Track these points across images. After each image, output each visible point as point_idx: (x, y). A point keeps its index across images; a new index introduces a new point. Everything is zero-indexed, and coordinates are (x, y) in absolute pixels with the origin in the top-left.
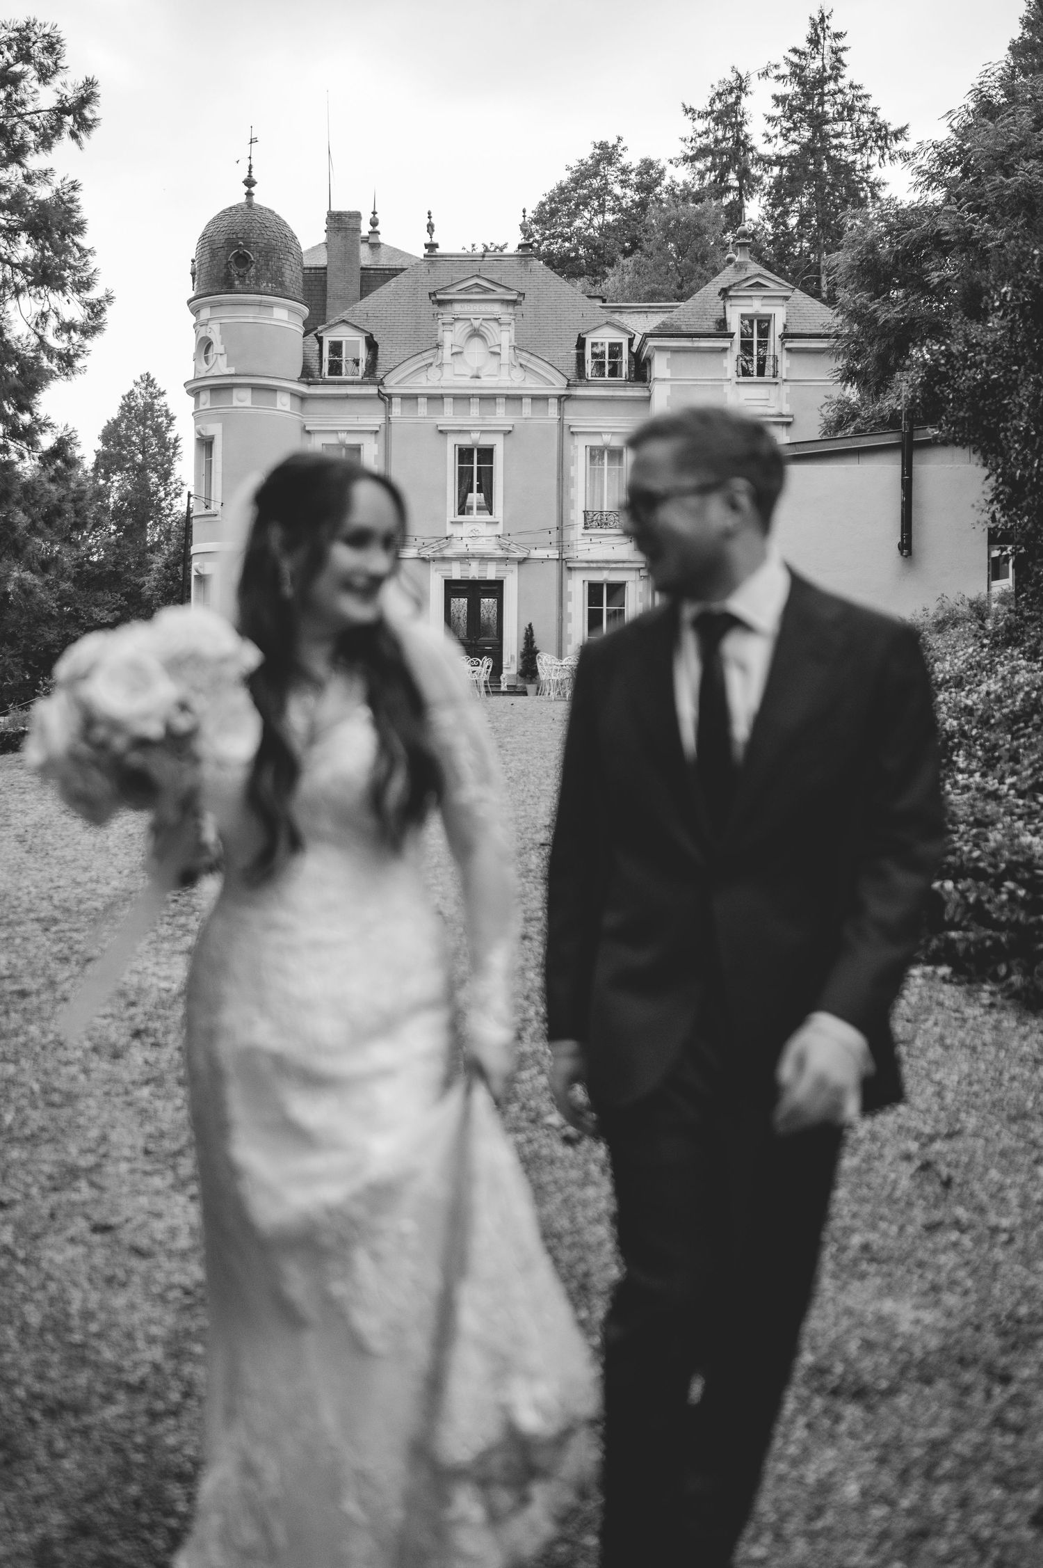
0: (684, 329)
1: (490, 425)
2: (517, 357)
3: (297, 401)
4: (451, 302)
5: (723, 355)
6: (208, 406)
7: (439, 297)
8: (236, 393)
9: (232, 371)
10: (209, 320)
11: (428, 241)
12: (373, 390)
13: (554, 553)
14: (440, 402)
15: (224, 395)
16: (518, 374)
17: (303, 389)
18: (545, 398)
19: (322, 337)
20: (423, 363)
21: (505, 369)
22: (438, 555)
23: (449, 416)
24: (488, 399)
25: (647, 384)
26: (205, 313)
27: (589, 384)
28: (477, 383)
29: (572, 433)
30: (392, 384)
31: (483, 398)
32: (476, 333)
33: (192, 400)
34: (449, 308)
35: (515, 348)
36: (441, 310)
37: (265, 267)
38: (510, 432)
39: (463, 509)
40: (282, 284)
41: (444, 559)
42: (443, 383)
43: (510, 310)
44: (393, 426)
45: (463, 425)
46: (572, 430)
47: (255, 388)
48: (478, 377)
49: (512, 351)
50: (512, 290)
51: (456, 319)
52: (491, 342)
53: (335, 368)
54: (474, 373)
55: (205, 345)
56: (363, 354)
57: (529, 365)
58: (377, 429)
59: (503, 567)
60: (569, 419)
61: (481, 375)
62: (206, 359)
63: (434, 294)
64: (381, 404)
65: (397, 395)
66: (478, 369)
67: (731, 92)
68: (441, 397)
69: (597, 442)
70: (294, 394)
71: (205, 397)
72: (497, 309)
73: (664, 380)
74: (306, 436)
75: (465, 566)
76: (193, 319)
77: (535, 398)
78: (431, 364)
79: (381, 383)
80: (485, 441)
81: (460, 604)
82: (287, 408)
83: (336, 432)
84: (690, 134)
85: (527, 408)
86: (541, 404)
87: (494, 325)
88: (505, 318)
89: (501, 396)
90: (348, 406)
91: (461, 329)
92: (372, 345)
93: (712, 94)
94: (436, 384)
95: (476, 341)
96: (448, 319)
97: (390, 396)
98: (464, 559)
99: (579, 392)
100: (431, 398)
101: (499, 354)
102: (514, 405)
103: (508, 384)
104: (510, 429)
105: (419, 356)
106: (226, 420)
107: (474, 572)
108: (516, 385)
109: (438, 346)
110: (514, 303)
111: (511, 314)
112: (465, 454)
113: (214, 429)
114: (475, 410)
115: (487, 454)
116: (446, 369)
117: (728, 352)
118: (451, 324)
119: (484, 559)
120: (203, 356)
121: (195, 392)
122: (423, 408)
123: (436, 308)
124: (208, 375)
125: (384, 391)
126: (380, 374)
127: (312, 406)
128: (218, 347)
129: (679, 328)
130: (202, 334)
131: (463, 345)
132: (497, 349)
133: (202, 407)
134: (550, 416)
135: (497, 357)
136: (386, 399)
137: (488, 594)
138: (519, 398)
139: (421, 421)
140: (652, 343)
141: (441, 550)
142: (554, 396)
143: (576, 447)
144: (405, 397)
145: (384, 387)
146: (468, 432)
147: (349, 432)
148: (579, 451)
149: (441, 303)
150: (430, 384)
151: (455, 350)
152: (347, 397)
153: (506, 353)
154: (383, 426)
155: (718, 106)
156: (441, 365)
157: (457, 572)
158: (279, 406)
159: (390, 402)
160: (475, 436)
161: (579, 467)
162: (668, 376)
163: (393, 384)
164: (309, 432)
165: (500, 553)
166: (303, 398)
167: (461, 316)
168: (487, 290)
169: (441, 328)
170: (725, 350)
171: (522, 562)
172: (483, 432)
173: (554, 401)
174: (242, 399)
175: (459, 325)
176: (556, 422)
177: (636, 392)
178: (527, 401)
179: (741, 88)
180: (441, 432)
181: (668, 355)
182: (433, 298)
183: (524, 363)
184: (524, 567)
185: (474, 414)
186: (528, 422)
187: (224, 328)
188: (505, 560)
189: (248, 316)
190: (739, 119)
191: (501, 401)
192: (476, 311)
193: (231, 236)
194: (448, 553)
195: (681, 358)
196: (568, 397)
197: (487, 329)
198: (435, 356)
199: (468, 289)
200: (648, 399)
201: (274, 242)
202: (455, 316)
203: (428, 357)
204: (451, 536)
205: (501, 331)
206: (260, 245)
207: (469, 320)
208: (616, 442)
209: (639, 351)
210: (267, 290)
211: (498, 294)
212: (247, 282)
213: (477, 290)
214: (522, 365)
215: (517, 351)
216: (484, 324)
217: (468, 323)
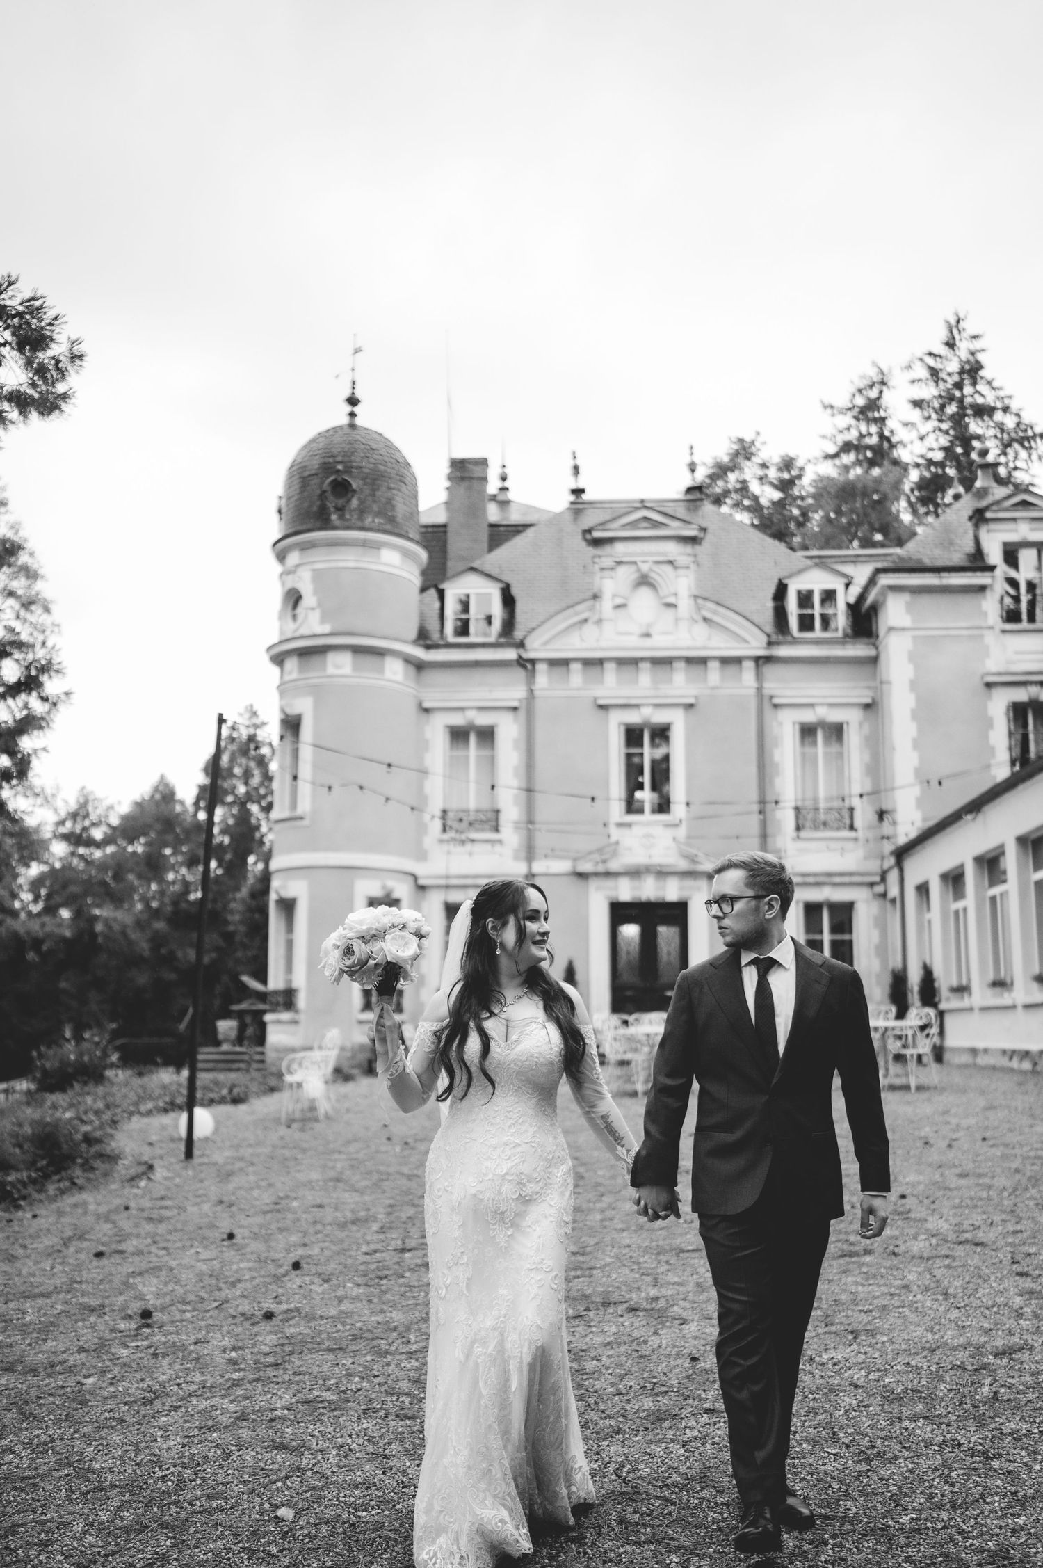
0: (928, 562)
1: (666, 697)
2: (699, 609)
3: (412, 670)
4: (611, 540)
5: (979, 596)
6: (295, 675)
7: (596, 534)
8: (332, 657)
9: (327, 629)
10: (297, 566)
11: (574, 487)
12: (510, 654)
14: (598, 668)
15: (315, 660)
16: (701, 630)
17: (420, 653)
18: (737, 661)
19: (442, 589)
20: (576, 619)
21: (684, 625)
22: (601, 868)
23: (611, 685)
24: (662, 663)
25: (872, 640)
26: (293, 558)
27: (796, 641)
28: (648, 642)
29: (776, 706)
30: (536, 646)
31: (656, 663)
32: (644, 581)
33: (276, 670)
34: (608, 549)
35: (695, 597)
36: (598, 551)
37: (370, 498)
38: (692, 705)
39: (632, 807)
40: (392, 520)
41: (608, 874)
42: (604, 644)
43: (689, 549)
44: (539, 705)
45: (629, 698)
46: (776, 701)
47: (357, 650)
48: (648, 635)
49: (692, 602)
50: (690, 522)
51: (619, 563)
52: (664, 591)
53: (463, 629)
54: (644, 630)
55: (294, 599)
56: (497, 610)
57: (716, 619)
58: (515, 704)
59: (689, 883)
60: (770, 687)
61: (652, 631)
62: (294, 617)
63: (589, 531)
64: (520, 674)
65: (543, 660)
66: (649, 625)
67: (871, 386)
68: (600, 662)
69: (809, 717)
70: (408, 660)
71: (292, 664)
72: (671, 548)
73: (903, 629)
74: (424, 715)
75: (636, 883)
76: (277, 568)
77: (725, 661)
78: (586, 620)
79: (521, 645)
80: (659, 717)
81: (631, 931)
82: (399, 677)
83: (462, 709)
84: (830, 431)
85: (714, 673)
86: (732, 669)
87: (668, 568)
88: (682, 560)
89: (679, 658)
90: (478, 675)
91: (625, 575)
92: (509, 601)
93: (853, 389)
94: (594, 645)
95: (645, 592)
96: (607, 562)
97: (533, 662)
98: (635, 873)
99: (783, 651)
100: (588, 663)
101: (675, 606)
102: (697, 670)
103: (689, 643)
104: (693, 701)
105: (571, 611)
106: (317, 692)
107: (649, 890)
108: (699, 644)
109: (595, 597)
110: (693, 540)
111: (689, 555)
112: (633, 736)
113: (303, 706)
114: (645, 677)
115: (661, 733)
116: (607, 627)
117: (985, 592)
118: (612, 569)
119: (662, 873)
120: (289, 613)
121: (279, 659)
122: (576, 676)
123: (592, 551)
124: (297, 634)
125: (525, 656)
126: (518, 634)
127: (432, 676)
128: (309, 600)
129: (919, 561)
130: (289, 585)
131: (628, 595)
132: (672, 600)
133: (287, 678)
134: (745, 684)
135: (671, 611)
136: (526, 665)
137: (668, 921)
138: (703, 661)
139: (575, 693)
140: (885, 580)
141: (604, 861)
142: (749, 658)
143: (781, 724)
144: (554, 663)
145: (526, 650)
146: (637, 706)
147: (479, 709)
148: (785, 728)
149: (597, 543)
150: (585, 645)
151: (619, 601)
152: (477, 664)
153: (685, 604)
154: (524, 703)
155: (859, 401)
156: (599, 622)
157: (626, 892)
158: (388, 674)
159: (534, 670)
160: (645, 711)
161: (787, 748)
162: (906, 624)
163: (537, 648)
164: (427, 710)
165: (683, 865)
166: (420, 666)
167: (624, 560)
168: (656, 524)
169: (599, 575)
170: (982, 589)
172: (657, 706)
173: (749, 666)
174: (340, 665)
175: (622, 570)
176: (753, 692)
177: (859, 650)
178: (714, 665)
179: (883, 383)
180: (601, 707)
181: (906, 597)
182: (588, 537)
183: (708, 615)
185: (644, 681)
186: (716, 692)
187: (318, 576)
188: (689, 874)
189: (348, 559)
190: (882, 414)
191: (680, 665)
192: (646, 553)
193: (326, 460)
194: (614, 866)
195: (926, 600)
196: (768, 659)
197: (660, 575)
198: (592, 609)
199: (633, 525)
200: (874, 660)
201: (382, 468)
202: (618, 560)
203: (582, 611)
204: (617, 843)
205: (677, 577)
206: (365, 470)
207: (635, 563)
208: (834, 716)
209: (862, 597)
210: (372, 525)
211: (675, 529)
212: (348, 516)
213: (645, 524)
214: (705, 619)
215: (700, 601)
216: (656, 568)
217: (633, 568)
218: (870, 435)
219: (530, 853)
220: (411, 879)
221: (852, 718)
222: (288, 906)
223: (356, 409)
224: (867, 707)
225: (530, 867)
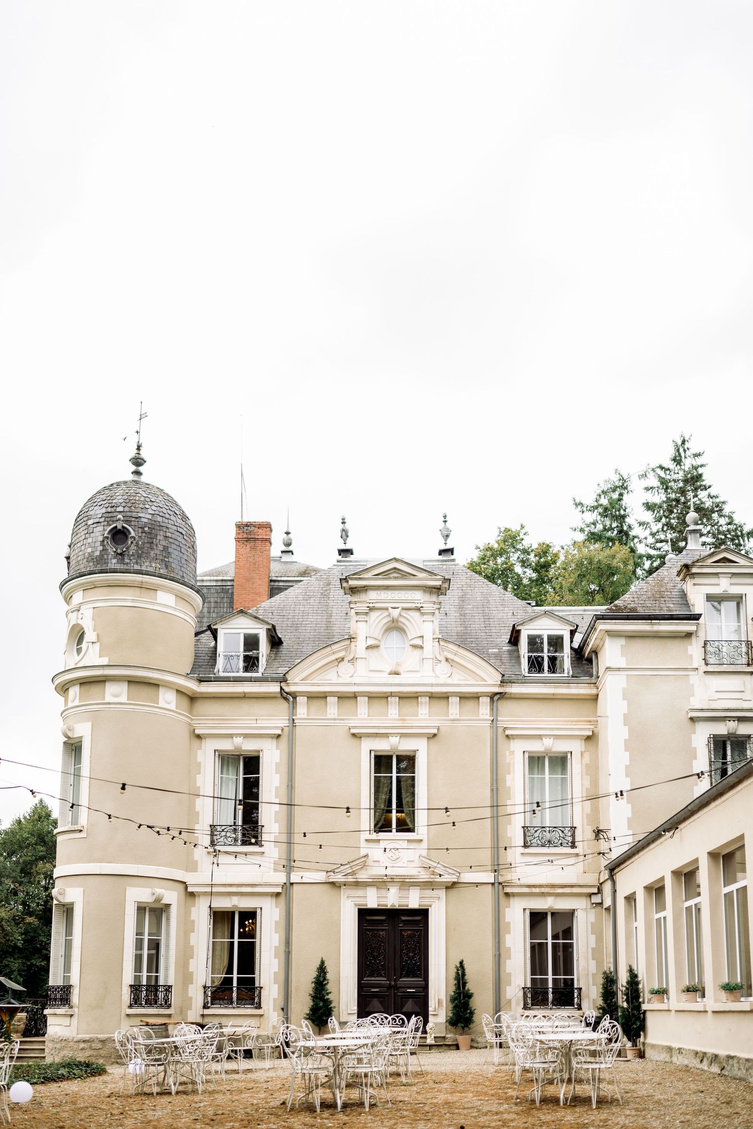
0: (641, 611)
1: (412, 727)
2: (442, 649)
3: (185, 702)
4: (365, 589)
5: (686, 641)
6: (78, 703)
7: (352, 583)
8: (110, 687)
9: (105, 661)
10: (81, 605)
11: (342, 546)
12: (274, 688)
13: (489, 877)
14: (353, 701)
15: (96, 689)
16: (444, 668)
17: (193, 686)
18: (476, 697)
19: (216, 630)
20: (333, 657)
21: (428, 664)
22: (350, 879)
23: (363, 717)
24: (408, 698)
25: (594, 680)
26: (78, 598)
27: (527, 681)
28: (396, 679)
29: (509, 736)
30: (297, 680)
31: (404, 697)
32: (395, 627)
34: (363, 597)
35: (440, 639)
36: (354, 598)
37: (148, 545)
38: (435, 735)
39: (382, 825)
40: (168, 565)
41: (357, 884)
42: (356, 680)
43: (434, 598)
44: (298, 730)
45: (380, 727)
46: (508, 732)
47: (133, 681)
48: (397, 674)
49: (437, 644)
50: (435, 575)
51: (372, 609)
52: (411, 634)
54: (394, 669)
55: (78, 635)
56: (264, 648)
57: (456, 659)
58: (279, 732)
59: (428, 893)
60: (505, 720)
61: (401, 670)
62: (79, 650)
63: (346, 580)
64: (283, 706)
65: (303, 694)
66: (398, 664)
67: (614, 491)
68: (354, 696)
69: (537, 747)
70: (181, 691)
71: (74, 692)
72: (418, 597)
73: (619, 669)
74: (196, 742)
75: (383, 892)
77: (464, 698)
78: (343, 659)
79: (284, 680)
80: (406, 746)
82: (173, 706)
83: (231, 736)
85: (454, 707)
86: (470, 704)
87: (415, 614)
88: (429, 607)
89: (424, 694)
90: (245, 707)
93: (599, 492)
94: (349, 680)
95: (395, 636)
96: (363, 608)
97: (294, 695)
98: (381, 883)
99: (515, 689)
100: (342, 697)
101: (422, 647)
102: (439, 705)
103: (433, 681)
104: (435, 731)
105: (329, 649)
106: (95, 718)
107: (392, 899)
108: (442, 681)
109: (351, 639)
110: (438, 591)
111: (434, 603)
112: (382, 762)
113: (83, 730)
114: (393, 710)
115: (408, 761)
116: (360, 664)
117: (694, 638)
118: (366, 614)
119: (406, 884)
120: (75, 648)
121: (63, 688)
122: (332, 707)
123: (349, 598)
124: (80, 665)
125: (287, 689)
126: (282, 671)
127: (203, 707)
128: (91, 636)
130: (74, 623)
131: (380, 638)
132: (418, 642)
133: (71, 705)
134: (481, 717)
135: (417, 652)
136: (290, 698)
137: (411, 926)
138: (445, 697)
139: (331, 723)
140: (602, 626)
141: (353, 873)
142: (485, 694)
143: (512, 753)
144: (312, 697)
145: (288, 685)
146: (386, 735)
147: (246, 736)
148: (516, 758)
149: (353, 590)
150: (340, 681)
151: (371, 642)
152: (244, 697)
153: (431, 646)
154: (286, 729)
155: (604, 501)
156: (353, 661)
157: (372, 900)
158: (162, 703)
159: (295, 702)
160: (394, 740)
161: (517, 774)
162: (624, 665)
163: (298, 682)
164: (199, 737)
165: (425, 877)
166: (193, 699)
167: (377, 605)
168: (404, 575)
169: (355, 618)
170: (689, 635)
171: (452, 886)
172: (403, 735)
173: (485, 701)
174: (116, 693)
175: (374, 615)
176: (488, 723)
177: (581, 689)
178: (454, 700)
179: (624, 487)
180: (354, 735)
181: (622, 641)
182: (345, 585)
183: (450, 656)
184: (453, 892)
185: (393, 715)
186: (456, 724)
187: (98, 613)
188: (430, 885)
189: (127, 599)
190: (622, 512)
191: (424, 700)
192: (395, 599)
193: (109, 510)
194: (362, 876)
195: (638, 645)
196: (502, 696)
197: (408, 619)
198: (347, 649)
199: (385, 574)
200: (595, 698)
201: (160, 519)
202: (371, 605)
203: (338, 650)
204: (366, 856)
205: (424, 621)
206: (143, 520)
207: (387, 609)
208: (560, 747)
209: (584, 642)
210: (149, 569)
211: (420, 579)
212: (127, 561)
213: (395, 575)
214: (447, 660)
215: (442, 643)
216: (404, 613)
217: (386, 613)
218: (611, 529)
219: (289, 865)
220: (181, 887)
221: (575, 747)
222: (68, 910)
223: (141, 469)
224: (588, 738)
225: (289, 877)
